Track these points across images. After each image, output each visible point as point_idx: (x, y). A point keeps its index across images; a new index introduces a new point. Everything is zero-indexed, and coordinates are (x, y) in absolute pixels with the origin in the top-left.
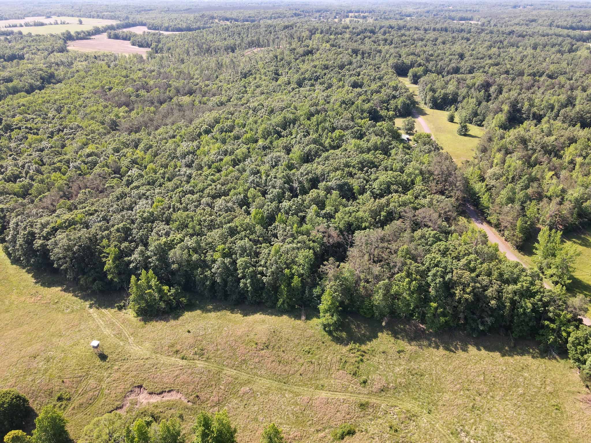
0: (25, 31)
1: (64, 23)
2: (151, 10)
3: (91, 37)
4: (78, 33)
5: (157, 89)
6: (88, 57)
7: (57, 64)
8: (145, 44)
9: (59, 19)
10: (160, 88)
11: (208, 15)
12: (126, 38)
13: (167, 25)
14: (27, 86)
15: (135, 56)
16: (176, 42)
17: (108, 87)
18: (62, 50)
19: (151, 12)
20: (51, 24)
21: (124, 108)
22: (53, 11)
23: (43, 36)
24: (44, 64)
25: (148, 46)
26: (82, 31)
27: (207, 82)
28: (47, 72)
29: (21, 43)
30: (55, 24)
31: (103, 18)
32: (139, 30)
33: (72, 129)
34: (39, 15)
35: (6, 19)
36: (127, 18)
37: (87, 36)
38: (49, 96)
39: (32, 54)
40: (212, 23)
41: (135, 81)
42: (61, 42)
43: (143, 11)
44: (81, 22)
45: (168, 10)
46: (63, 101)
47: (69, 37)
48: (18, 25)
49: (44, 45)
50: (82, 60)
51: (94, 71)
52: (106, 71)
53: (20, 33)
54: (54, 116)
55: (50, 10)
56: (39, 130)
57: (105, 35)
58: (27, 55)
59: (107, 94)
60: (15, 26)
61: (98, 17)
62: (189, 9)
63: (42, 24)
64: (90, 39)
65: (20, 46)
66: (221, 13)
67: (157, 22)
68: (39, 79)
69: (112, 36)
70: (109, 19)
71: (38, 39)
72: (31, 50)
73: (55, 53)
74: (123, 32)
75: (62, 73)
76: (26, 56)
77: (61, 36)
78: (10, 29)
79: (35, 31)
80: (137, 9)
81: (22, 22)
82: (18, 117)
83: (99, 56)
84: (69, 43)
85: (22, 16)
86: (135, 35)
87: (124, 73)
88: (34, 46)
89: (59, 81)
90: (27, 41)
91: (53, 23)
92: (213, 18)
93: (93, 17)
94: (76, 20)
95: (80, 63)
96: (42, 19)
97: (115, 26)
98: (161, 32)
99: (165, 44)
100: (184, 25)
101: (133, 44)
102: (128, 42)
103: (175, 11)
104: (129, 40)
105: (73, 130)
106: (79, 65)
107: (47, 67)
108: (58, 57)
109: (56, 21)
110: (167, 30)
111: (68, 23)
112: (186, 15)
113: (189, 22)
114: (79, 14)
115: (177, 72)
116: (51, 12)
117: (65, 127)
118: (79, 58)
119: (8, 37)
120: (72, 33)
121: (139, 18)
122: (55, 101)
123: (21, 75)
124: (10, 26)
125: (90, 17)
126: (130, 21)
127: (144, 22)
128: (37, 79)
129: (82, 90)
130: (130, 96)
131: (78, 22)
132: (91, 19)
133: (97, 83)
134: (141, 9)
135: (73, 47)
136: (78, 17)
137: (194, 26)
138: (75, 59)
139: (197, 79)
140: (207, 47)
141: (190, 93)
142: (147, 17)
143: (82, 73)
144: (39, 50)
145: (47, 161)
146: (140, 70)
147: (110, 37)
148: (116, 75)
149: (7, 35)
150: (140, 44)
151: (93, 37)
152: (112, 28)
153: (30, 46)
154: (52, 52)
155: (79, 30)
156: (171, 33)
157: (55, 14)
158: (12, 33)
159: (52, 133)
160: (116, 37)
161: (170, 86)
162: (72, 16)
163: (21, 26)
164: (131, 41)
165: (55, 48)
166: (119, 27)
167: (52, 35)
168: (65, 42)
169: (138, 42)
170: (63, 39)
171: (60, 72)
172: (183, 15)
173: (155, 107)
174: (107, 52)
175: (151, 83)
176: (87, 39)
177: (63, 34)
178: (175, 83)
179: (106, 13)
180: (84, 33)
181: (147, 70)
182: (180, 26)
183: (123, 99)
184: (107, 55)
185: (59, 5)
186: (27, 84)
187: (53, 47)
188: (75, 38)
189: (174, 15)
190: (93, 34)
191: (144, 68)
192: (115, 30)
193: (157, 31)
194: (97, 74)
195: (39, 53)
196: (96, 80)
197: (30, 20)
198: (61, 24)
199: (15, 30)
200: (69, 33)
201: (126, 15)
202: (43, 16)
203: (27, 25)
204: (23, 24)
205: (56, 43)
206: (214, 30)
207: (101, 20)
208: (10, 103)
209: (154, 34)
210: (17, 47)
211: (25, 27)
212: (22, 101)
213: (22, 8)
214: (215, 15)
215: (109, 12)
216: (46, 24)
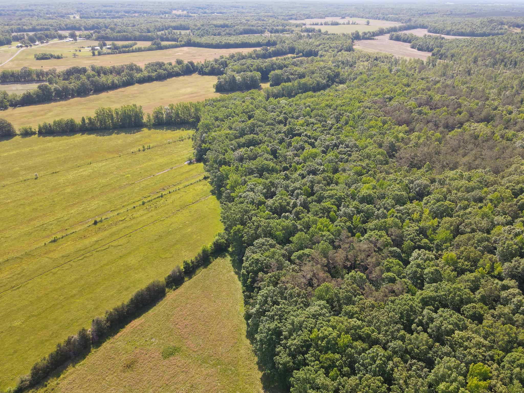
0: (324, 29)
1: (354, 24)
2: (434, 13)
3: (375, 38)
4: (365, 34)
5: (445, 108)
6: (370, 57)
7: (343, 63)
8: (425, 48)
9: (352, 20)
10: (447, 107)
11: (497, 21)
12: (406, 40)
13: (449, 29)
14: (314, 84)
15: (417, 62)
16: (462, 49)
17: (388, 96)
18: (350, 49)
19: (433, 15)
20: (344, 24)
21: (404, 127)
22: (348, 12)
23: (337, 35)
24: (333, 63)
25: (429, 50)
26: (369, 32)
27: (510, 107)
28: (334, 71)
29: (319, 40)
30: (347, 24)
31: (387, 20)
32: (420, 33)
33: (347, 146)
34: (337, 16)
35: (312, 18)
36: (410, 20)
37: (371, 36)
38: (332, 100)
39: (325, 51)
40: (501, 29)
41: (418, 93)
42: (350, 41)
43: (425, 13)
44: (368, 23)
45: (451, 14)
46: (344, 108)
47: (357, 37)
48: (319, 24)
49: (336, 44)
50: (364, 60)
51: (376, 75)
52: (387, 77)
53: (320, 31)
54: (333, 125)
55: (346, 12)
56: (316, 140)
57: (388, 35)
58: (321, 51)
59: (386, 106)
60: (317, 24)
61: (384, 19)
62: (473, 13)
63: (337, 24)
64: (374, 39)
65: (318, 43)
66: (512, 19)
67: (439, 25)
68: (326, 77)
69: (394, 38)
70: (392, 21)
71: (333, 37)
72: (325, 48)
73: (343, 51)
74: (405, 34)
75: (346, 73)
76: (320, 53)
77: (351, 36)
78: (313, 27)
79: (332, 30)
80: (419, 12)
81: (323, 21)
82: (301, 121)
83: (380, 58)
84: (356, 42)
85: (324, 16)
86: (417, 39)
87: (405, 81)
88: (328, 43)
89: (342, 82)
90: (324, 39)
91: (345, 23)
92: (502, 23)
93: (379, 19)
94: (364, 21)
95: (362, 63)
96: (338, 20)
97: (398, 28)
98: (443, 36)
99: (448, 50)
100: (468, 30)
101: (413, 47)
102: (408, 44)
103: (458, 15)
104: (410, 42)
105: (349, 149)
106: (361, 66)
107: (335, 66)
108: (345, 56)
109: (349, 21)
110: (448, 33)
111: (357, 24)
112: (470, 19)
113: (474, 27)
114: (367, 16)
115: (467, 87)
116: (346, 14)
117: (341, 143)
118: (362, 58)
119: (310, 34)
120: (360, 34)
121: (420, 21)
122: (337, 106)
123: (313, 73)
124: (313, 24)
125: (376, 18)
126: (412, 24)
127: (426, 24)
128: (324, 77)
129: (362, 97)
130: (412, 112)
131: (366, 23)
132: (377, 21)
133: (378, 90)
134: (424, 12)
135: (358, 46)
136: (367, 18)
137: (480, 31)
138: (359, 59)
139: (494, 100)
140: (502, 58)
141: (487, 120)
142: (428, 19)
143: (364, 76)
144: (331, 48)
145: (317, 191)
146: (422, 79)
147: (391, 39)
148: (398, 83)
149: (309, 32)
150: (420, 47)
151: (376, 38)
152: (394, 30)
153: (324, 43)
154: (340, 51)
155: (366, 31)
156: (454, 37)
157: (348, 16)
158: (313, 30)
159: (327, 147)
160: (398, 39)
161: (460, 106)
162: (362, 18)
163: (322, 24)
164: (412, 44)
165: (344, 46)
166: (401, 29)
167: (344, 35)
168: (353, 42)
169: (419, 45)
170: (352, 39)
171: (344, 72)
172: (467, 19)
173: (441, 133)
174: (388, 54)
175: (437, 97)
176: (371, 39)
177: (352, 34)
178: (466, 103)
179: (391, 16)
180: (370, 34)
181: (431, 79)
182: (463, 30)
183: (405, 116)
184: (388, 57)
185: (354, 7)
186: (315, 82)
187: (343, 46)
188: (361, 38)
189: (457, 19)
190: (377, 35)
191: (427, 78)
193: (438, 35)
194: (379, 79)
195: (330, 51)
196: (377, 86)
197: (329, 20)
198: (352, 24)
199: (317, 27)
200: (357, 33)
201: (408, 18)
203: (326, 24)
204: (323, 23)
205: (346, 43)
206: (508, 38)
207: (385, 22)
208: (298, 102)
209: (437, 38)
210: (315, 43)
211: (324, 26)
212: (309, 101)
213: (326, 9)
214: (505, 21)
215: (394, 14)
216: (340, 24)
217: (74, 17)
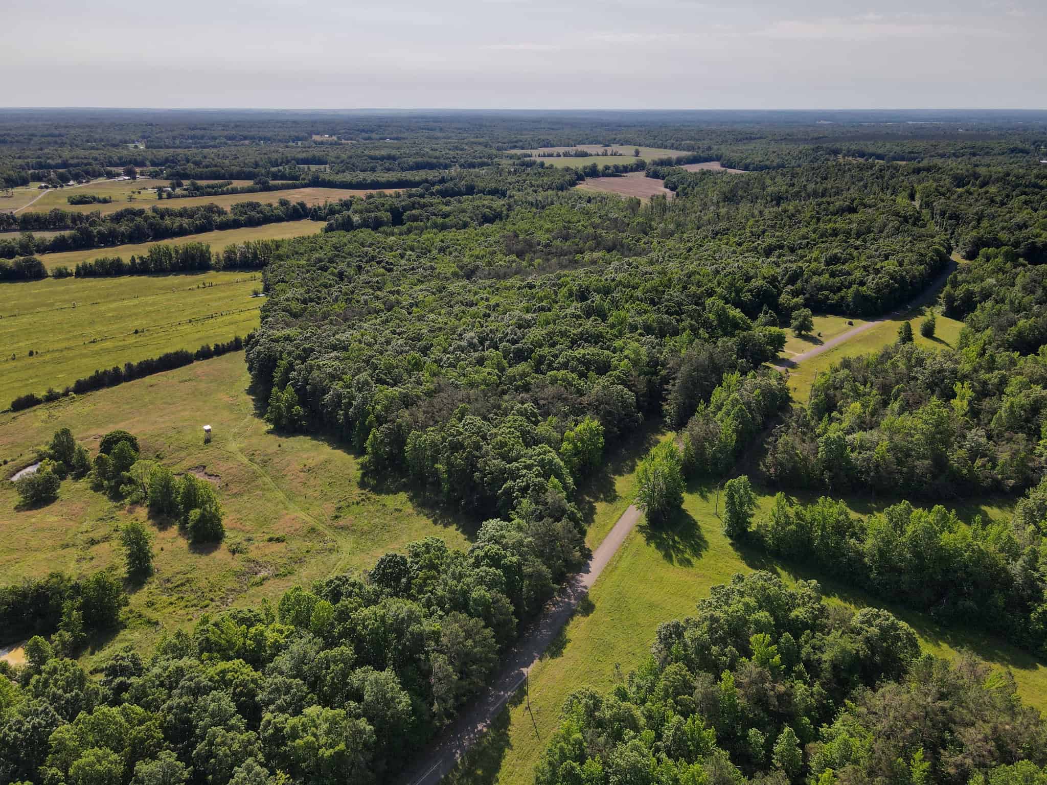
0: (548, 161)
1: (615, 155)
9: (616, 149)
11: (828, 148)
20: (598, 155)
23: (556, 168)
30: (602, 155)
31: (677, 149)
36: (710, 148)
37: (617, 172)
39: (518, 190)
40: (827, 160)
43: (746, 139)
44: (637, 153)
48: (553, 155)
53: (542, 164)
58: (511, 191)
60: (548, 155)
61: (672, 147)
62: (822, 137)
63: (585, 155)
65: (514, 180)
67: (740, 156)
76: (508, 192)
78: (538, 159)
79: (563, 162)
80: (738, 136)
85: (574, 143)
86: (686, 175)
90: (528, 175)
91: (601, 153)
102: (661, 182)
103: (796, 140)
104: (663, 178)
109: (606, 150)
111: (620, 155)
114: (649, 142)
124: (542, 155)
127: (725, 155)
131: (634, 154)
136: (646, 146)
142: (739, 148)
144: (532, 186)
149: (523, 166)
153: (524, 180)
155: (612, 164)
157: (619, 142)
158: (532, 164)
162: (636, 145)
163: (556, 155)
165: (554, 184)
170: (579, 175)
177: (585, 168)
190: (634, 170)
192: (672, 166)
197: (578, 149)
201: (709, 145)
202: (600, 143)
203: (566, 155)
204: (561, 154)
207: (673, 151)
210: (509, 180)
211: (558, 158)
215: (694, 140)
216: (591, 155)
217: (136, 147)
